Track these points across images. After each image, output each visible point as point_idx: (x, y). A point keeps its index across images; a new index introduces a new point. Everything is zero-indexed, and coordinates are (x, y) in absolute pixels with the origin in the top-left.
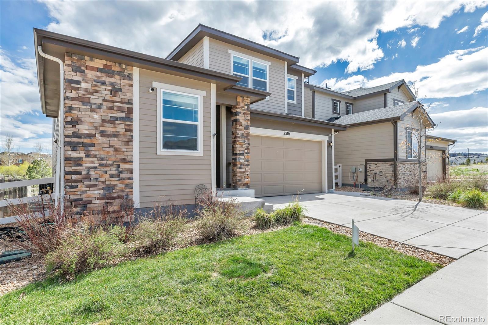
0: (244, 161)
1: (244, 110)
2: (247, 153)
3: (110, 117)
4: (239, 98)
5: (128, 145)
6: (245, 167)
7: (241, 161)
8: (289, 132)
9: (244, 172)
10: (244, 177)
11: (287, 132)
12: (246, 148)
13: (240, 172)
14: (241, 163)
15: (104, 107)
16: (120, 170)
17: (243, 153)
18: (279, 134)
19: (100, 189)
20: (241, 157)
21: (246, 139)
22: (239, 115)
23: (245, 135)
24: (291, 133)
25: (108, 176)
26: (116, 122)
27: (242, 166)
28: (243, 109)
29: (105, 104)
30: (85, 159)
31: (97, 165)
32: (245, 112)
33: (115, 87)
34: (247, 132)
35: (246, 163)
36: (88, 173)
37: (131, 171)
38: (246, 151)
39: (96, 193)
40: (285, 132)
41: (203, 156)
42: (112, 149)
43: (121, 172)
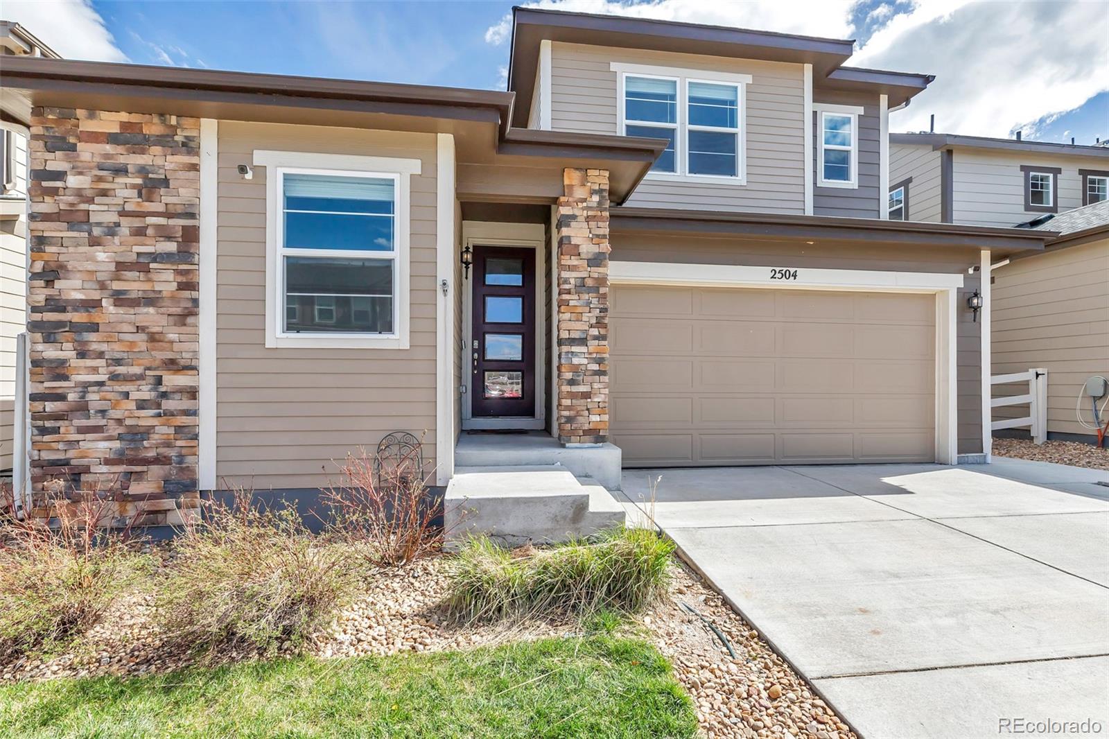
0: (585, 361)
1: (588, 208)
2: (596, 338)
3: (139, 254)
4: (569, 173)
5: (185, 325)
6: (589, 379)
7: (576, 361)
8: (792, 270)
9: (586, 395)
10: (588, 409)
11: (785, 269)
12: (594, 321)
13: (572, 396)
14: (575, 369)
15: (124, 231)
16: (163, 389)
17: (584, 336)
18: (757, 277)
19: (110, 439)
20: (575, 349)
21: (595, 295)
22: (568, 226)
23: (589, 282)
24: (800, 271)
25: (132, 406)
26: (152, 266)
27: (578, 376)
28: (585, 204)
29: (125, 222)
30: (75, 362)
31: (103, 377)
32: (590, 213)
33: (150, 176)
34: (596, 275)
35: (596, 367)
36: (83, 397)
37: (193, 393)
38: (595, 332)
39: (101, 447)
40: (778, 269)
41: (408, 348)
42: (143, 336)
43: (164, 395)
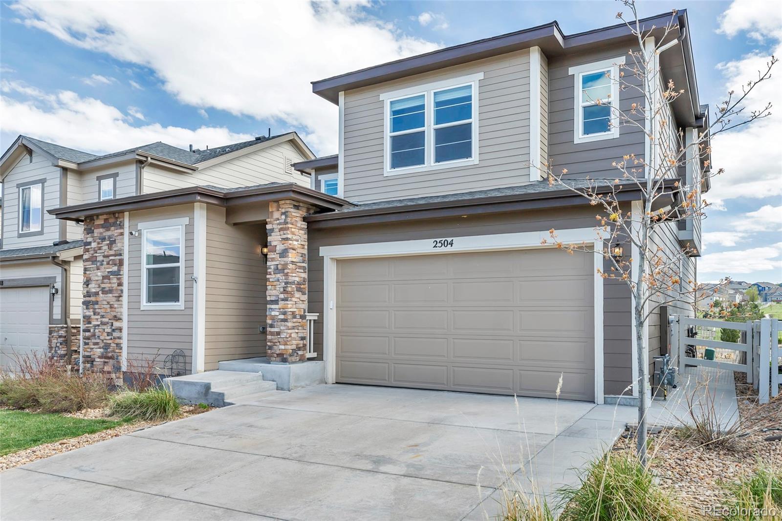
0: (277, 313)
1: (279, 224)
2: (283, 300)
3: (108, 272)
4: (271, 205)
5: (119, 301)
6: (279, 323)
7: (273, 313)
8: (449, 240)
9: (278, 333)
10: (279, 342)
11: (444, 239)
12: (282, 290)
13: (272, 334)
14: (273, 318)
15: (105, 263)
16: (113, 328)
17: (277, 299)
19: (100, 348)
20: (273, 306)
21: (282, 274)
22: (271, 236)
23: (280, 267)
24: (456, 240)
25: (106, 334)
26: (111, 277)
27: (275, 322)
28: (278, 222)
29: (106, 260)
30: (93, 317)
31: (99, 323)
32: (281, 226)
33: (111, 239)
34: (283, 263)
35: (282, 317)
36: (94, 331)
37: (120, 330)
38: (282, 296)
39: (99, 351)
40: (438, 240)
41: (184, 309)
42: (109, 306)
43: (114, 330)
